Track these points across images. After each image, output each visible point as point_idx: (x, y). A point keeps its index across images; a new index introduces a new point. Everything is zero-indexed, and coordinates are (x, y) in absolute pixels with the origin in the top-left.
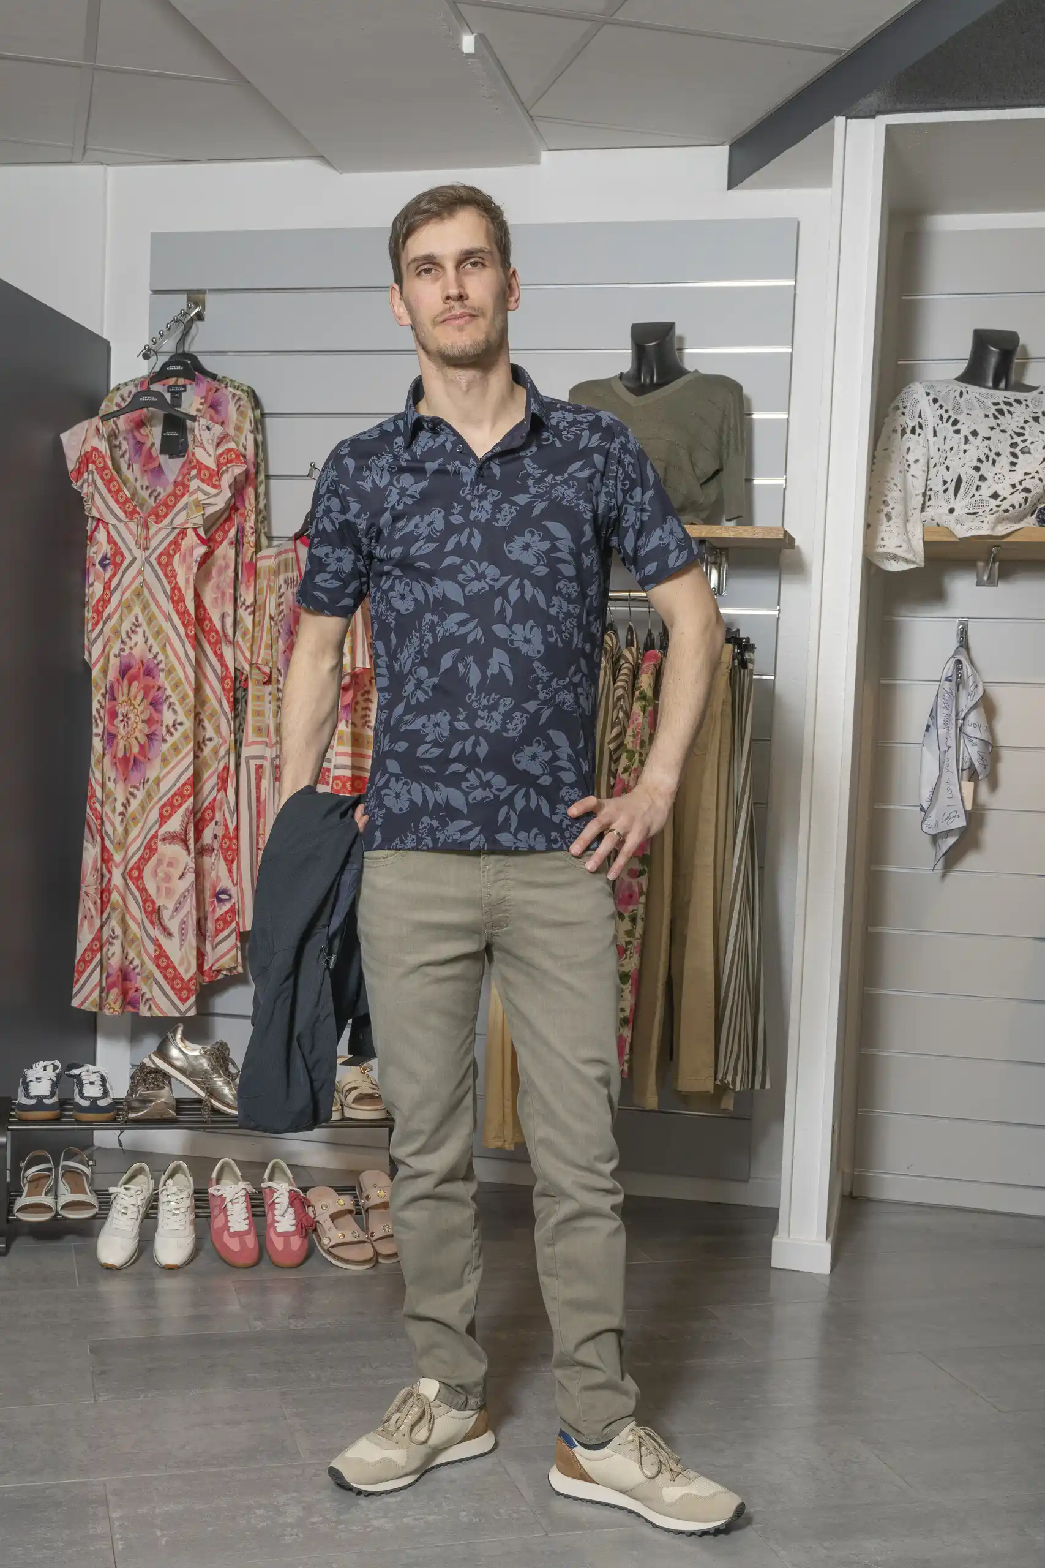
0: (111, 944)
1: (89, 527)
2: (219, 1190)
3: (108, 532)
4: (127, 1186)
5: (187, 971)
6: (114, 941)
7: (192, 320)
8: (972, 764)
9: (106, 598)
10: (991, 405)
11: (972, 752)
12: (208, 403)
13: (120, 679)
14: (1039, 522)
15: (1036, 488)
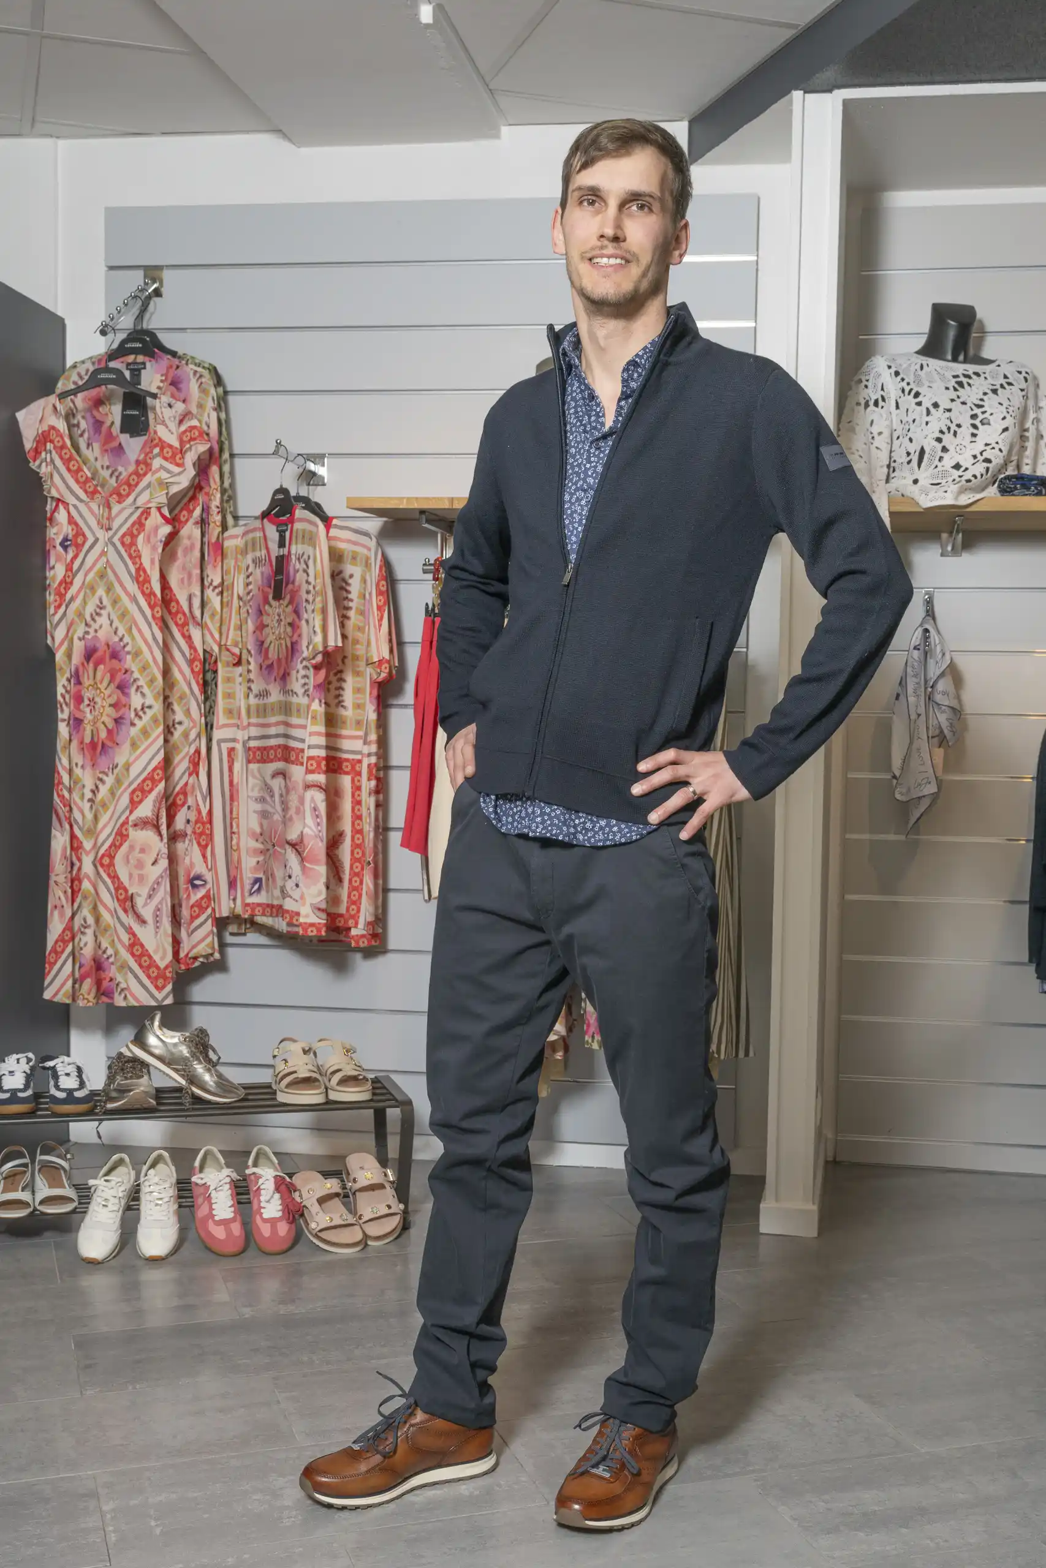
0: (83, 933)
1: (48, 508)
2: (202, 1179)
3: (69, 513)
4: (106, 1178)
5: (162, 959)
6: (87, 931)
7: (149, 297)
8: (942, 732)
9: (68, 580)
10: (951, 378)
11: (941, 719)
12: (169, 381)
13: (86, 664)
14: (1000, 491)
15: (997, 459)
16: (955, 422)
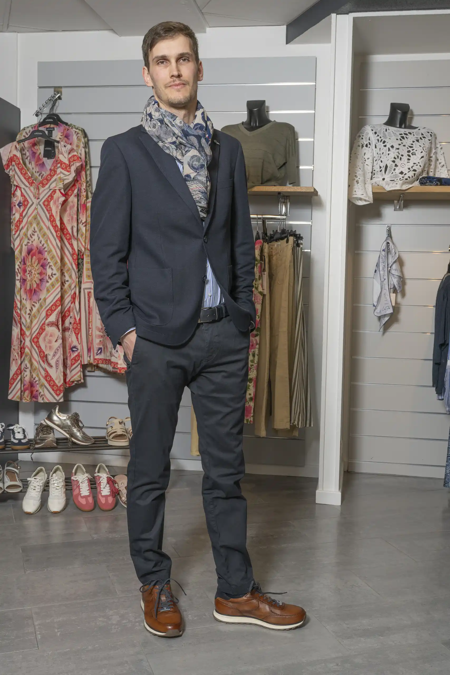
0: (25, 371)
1: (12, 189)
2: (76, 478)
3: (21, 191)
4: (35, 477)
5: (59, 382)
6: (27, 370)
7: (56, 100)
8: (394, 286)
9: (21, 220)
10: (399, 135)
11: (395, 281)
12: (64, 135)
13: (28, 255)
14: (420, 183)
15: (419, 169)
16: (401, 154)
